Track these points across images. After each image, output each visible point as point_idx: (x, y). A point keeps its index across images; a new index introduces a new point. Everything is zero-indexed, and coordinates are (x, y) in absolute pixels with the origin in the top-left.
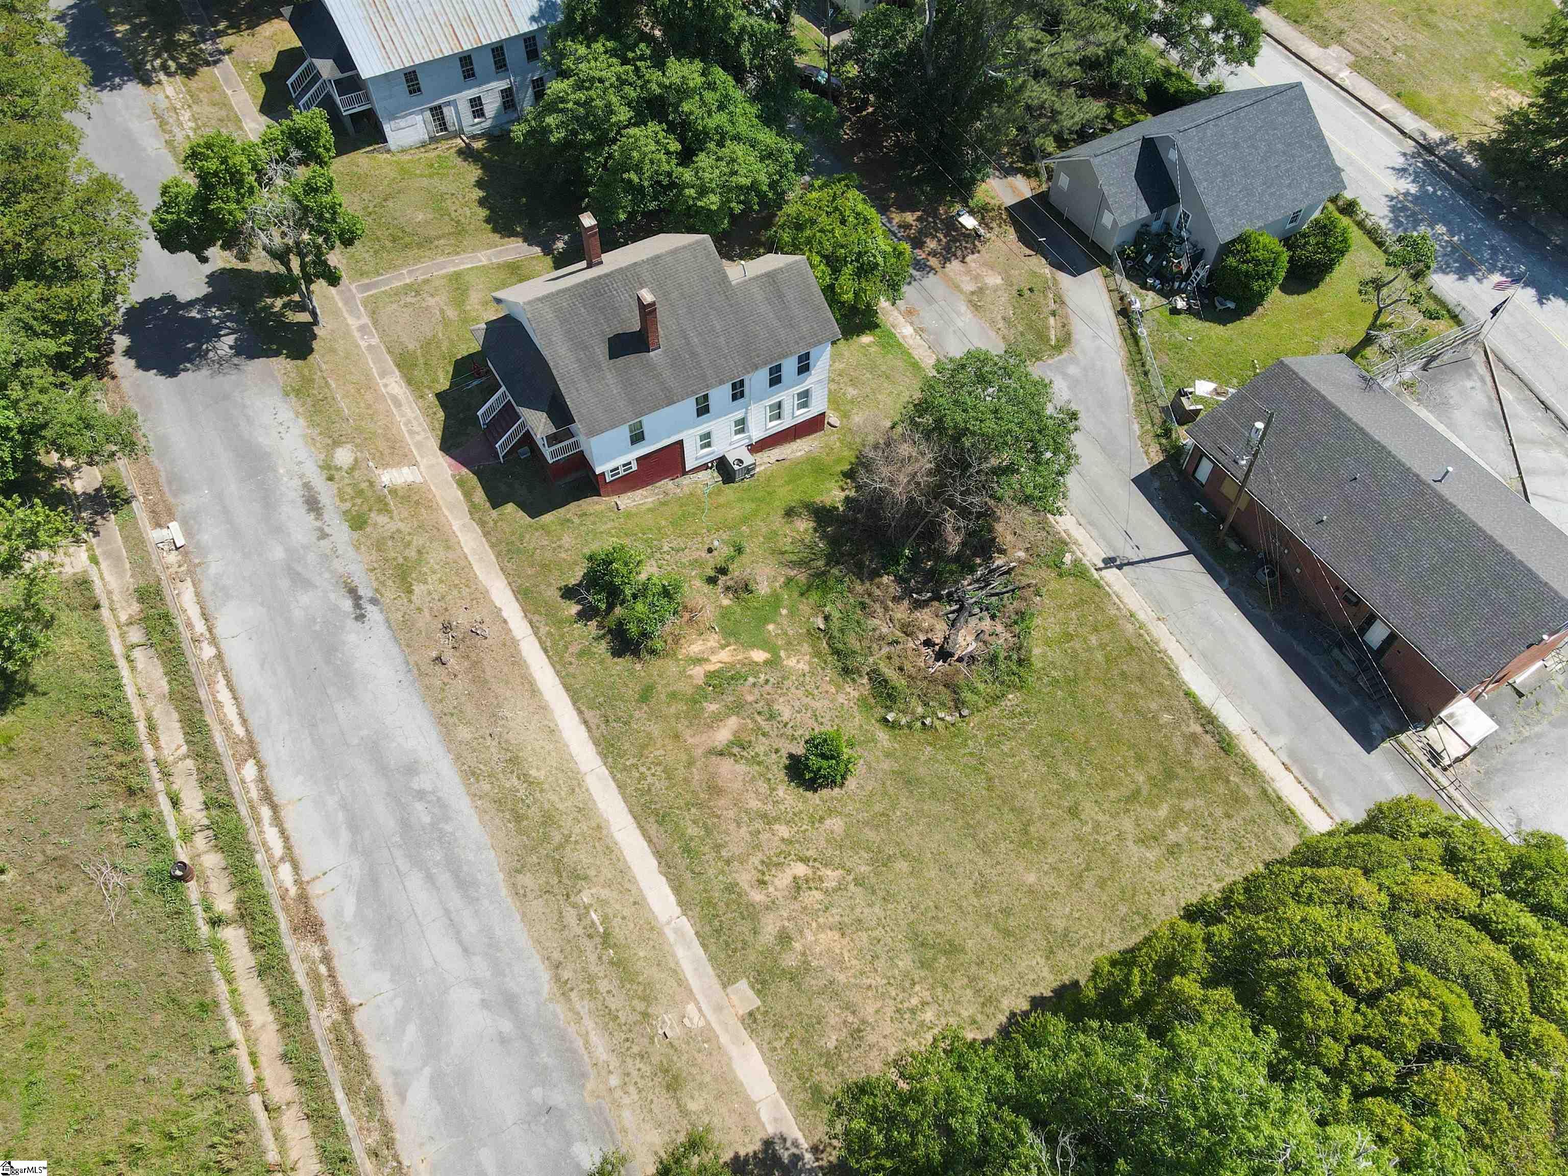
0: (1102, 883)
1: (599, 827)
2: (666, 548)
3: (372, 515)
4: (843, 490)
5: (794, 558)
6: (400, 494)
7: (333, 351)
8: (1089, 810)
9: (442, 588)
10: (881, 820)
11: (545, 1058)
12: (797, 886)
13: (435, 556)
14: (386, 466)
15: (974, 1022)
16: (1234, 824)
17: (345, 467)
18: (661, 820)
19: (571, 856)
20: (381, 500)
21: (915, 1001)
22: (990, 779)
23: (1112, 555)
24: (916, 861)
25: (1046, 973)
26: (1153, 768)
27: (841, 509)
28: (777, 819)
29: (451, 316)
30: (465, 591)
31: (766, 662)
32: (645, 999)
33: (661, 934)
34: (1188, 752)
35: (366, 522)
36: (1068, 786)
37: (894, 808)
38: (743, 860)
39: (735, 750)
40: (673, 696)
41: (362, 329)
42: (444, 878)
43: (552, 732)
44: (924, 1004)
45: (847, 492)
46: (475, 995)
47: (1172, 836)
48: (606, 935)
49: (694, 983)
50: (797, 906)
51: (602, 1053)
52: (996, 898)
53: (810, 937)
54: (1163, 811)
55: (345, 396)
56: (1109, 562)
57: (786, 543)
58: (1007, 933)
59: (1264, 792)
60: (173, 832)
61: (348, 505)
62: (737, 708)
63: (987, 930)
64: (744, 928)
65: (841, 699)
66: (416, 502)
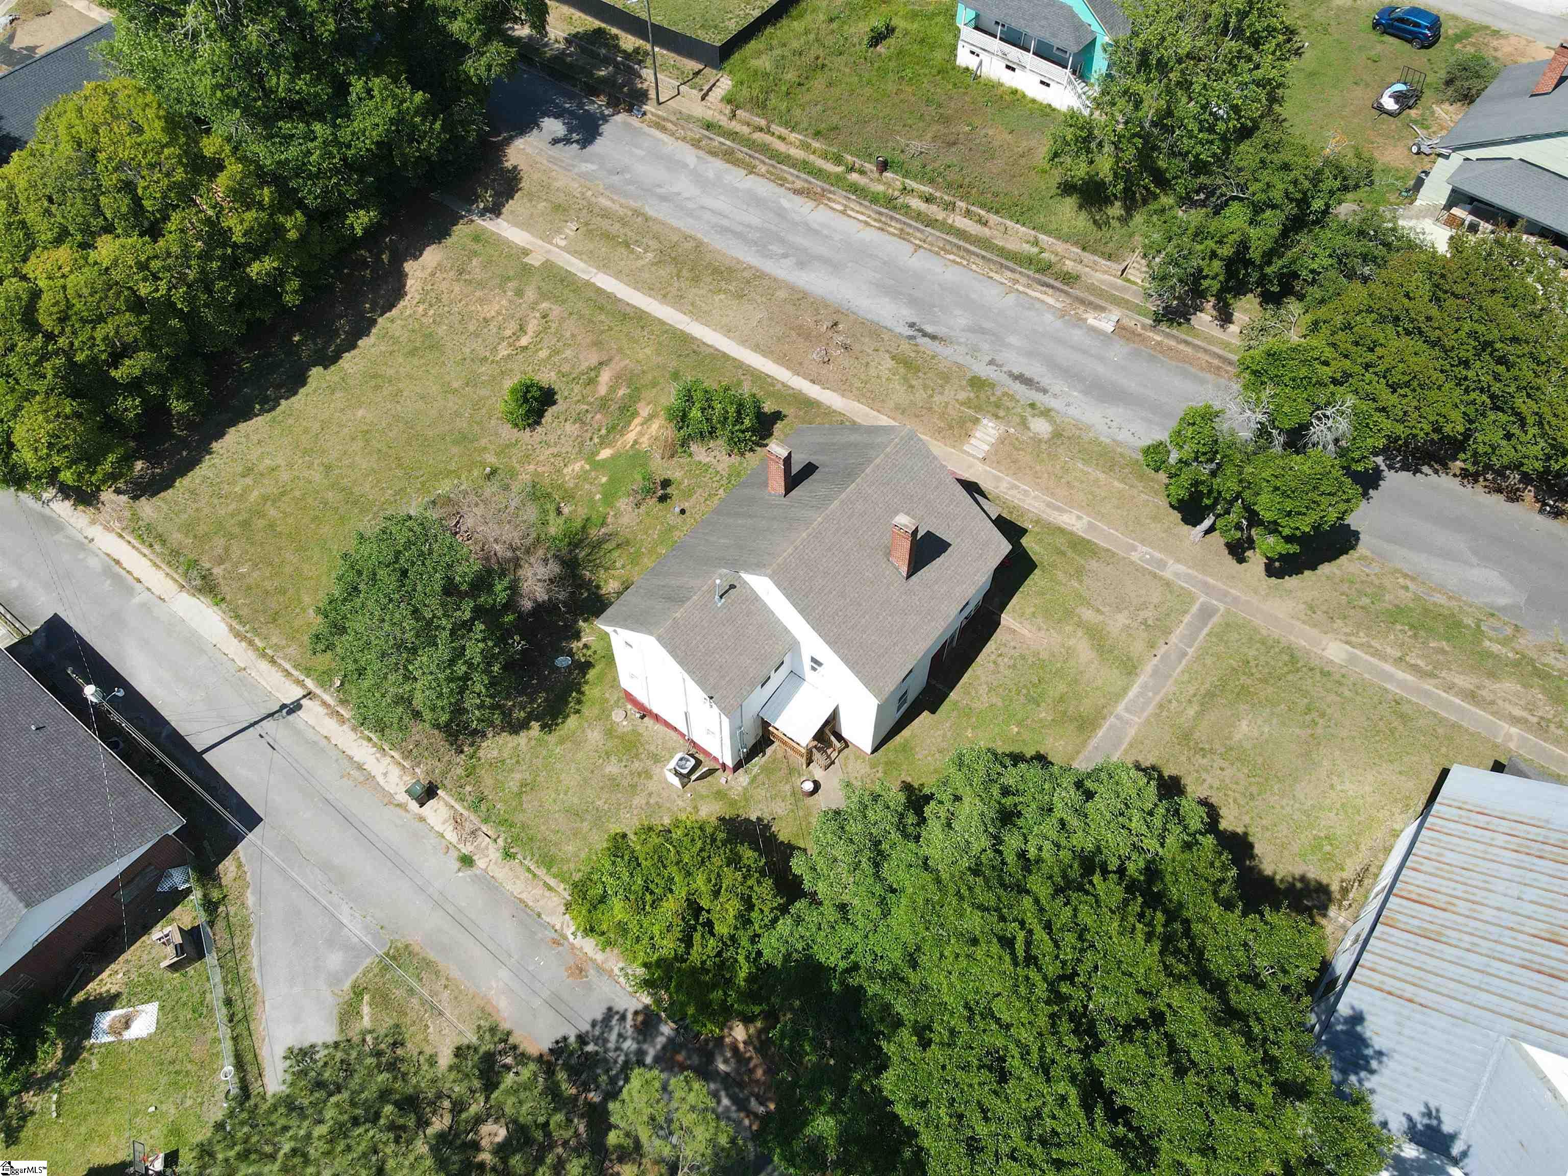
0: (306, 430)
1: (664, 296)
2: (721, 491)
3: (972, 395)
4: (586, 646)
5: (608, 546)
6: (969, 424)
7: (1155, 518)
8: (317, 476)
9: (873, 372)
10: (476, 406)
11: (632, 188)
12: (522, 329)
13: (899, 393)
14: (1002, 441)
15: (392, 321)
16: (194, 506)
17: (1030, 419)
18: (625, 317)
19: (671, 269)
20: (978, 409)
21: (431, 312)
22: (400, 466)
23: (291, 718)
24: (448, 390)
25: (346, 366)
26: (260, 523)
27: (581, 623)
28: (550, 356)
29: (1084, 610)
30: (858, 384)
31: (598, 453)
32: (591, 231)
33: (598, 268)
34: (227, 549)
35: (972, 386)
36: (335, 486)
37: (471, 416)
38: (562, 320)
39: (593, 374)
40: (654, 384)
41: (1162, 565)
42: (739, 229)
43: (728, 331)
44: (425, 315)
45: (580, 644)
46: (686, 194)
47: (249, 481)
48: (627, 245)
49: (567, 256)
50: (518, 315)
51: (602, 201)
52: (385, 392)
53: (504, 302)
54: (253, 497)
55: (1096, 481)
56: (295, 707)
57: (620, 559)
58: (375, 376)
59: (164, 542)
60: (911, 183)
61: (998, 393)
62: (604, 404)
63: (391, 372)
64: (545, 287)
65: (531, 468)
66: (951, 427)
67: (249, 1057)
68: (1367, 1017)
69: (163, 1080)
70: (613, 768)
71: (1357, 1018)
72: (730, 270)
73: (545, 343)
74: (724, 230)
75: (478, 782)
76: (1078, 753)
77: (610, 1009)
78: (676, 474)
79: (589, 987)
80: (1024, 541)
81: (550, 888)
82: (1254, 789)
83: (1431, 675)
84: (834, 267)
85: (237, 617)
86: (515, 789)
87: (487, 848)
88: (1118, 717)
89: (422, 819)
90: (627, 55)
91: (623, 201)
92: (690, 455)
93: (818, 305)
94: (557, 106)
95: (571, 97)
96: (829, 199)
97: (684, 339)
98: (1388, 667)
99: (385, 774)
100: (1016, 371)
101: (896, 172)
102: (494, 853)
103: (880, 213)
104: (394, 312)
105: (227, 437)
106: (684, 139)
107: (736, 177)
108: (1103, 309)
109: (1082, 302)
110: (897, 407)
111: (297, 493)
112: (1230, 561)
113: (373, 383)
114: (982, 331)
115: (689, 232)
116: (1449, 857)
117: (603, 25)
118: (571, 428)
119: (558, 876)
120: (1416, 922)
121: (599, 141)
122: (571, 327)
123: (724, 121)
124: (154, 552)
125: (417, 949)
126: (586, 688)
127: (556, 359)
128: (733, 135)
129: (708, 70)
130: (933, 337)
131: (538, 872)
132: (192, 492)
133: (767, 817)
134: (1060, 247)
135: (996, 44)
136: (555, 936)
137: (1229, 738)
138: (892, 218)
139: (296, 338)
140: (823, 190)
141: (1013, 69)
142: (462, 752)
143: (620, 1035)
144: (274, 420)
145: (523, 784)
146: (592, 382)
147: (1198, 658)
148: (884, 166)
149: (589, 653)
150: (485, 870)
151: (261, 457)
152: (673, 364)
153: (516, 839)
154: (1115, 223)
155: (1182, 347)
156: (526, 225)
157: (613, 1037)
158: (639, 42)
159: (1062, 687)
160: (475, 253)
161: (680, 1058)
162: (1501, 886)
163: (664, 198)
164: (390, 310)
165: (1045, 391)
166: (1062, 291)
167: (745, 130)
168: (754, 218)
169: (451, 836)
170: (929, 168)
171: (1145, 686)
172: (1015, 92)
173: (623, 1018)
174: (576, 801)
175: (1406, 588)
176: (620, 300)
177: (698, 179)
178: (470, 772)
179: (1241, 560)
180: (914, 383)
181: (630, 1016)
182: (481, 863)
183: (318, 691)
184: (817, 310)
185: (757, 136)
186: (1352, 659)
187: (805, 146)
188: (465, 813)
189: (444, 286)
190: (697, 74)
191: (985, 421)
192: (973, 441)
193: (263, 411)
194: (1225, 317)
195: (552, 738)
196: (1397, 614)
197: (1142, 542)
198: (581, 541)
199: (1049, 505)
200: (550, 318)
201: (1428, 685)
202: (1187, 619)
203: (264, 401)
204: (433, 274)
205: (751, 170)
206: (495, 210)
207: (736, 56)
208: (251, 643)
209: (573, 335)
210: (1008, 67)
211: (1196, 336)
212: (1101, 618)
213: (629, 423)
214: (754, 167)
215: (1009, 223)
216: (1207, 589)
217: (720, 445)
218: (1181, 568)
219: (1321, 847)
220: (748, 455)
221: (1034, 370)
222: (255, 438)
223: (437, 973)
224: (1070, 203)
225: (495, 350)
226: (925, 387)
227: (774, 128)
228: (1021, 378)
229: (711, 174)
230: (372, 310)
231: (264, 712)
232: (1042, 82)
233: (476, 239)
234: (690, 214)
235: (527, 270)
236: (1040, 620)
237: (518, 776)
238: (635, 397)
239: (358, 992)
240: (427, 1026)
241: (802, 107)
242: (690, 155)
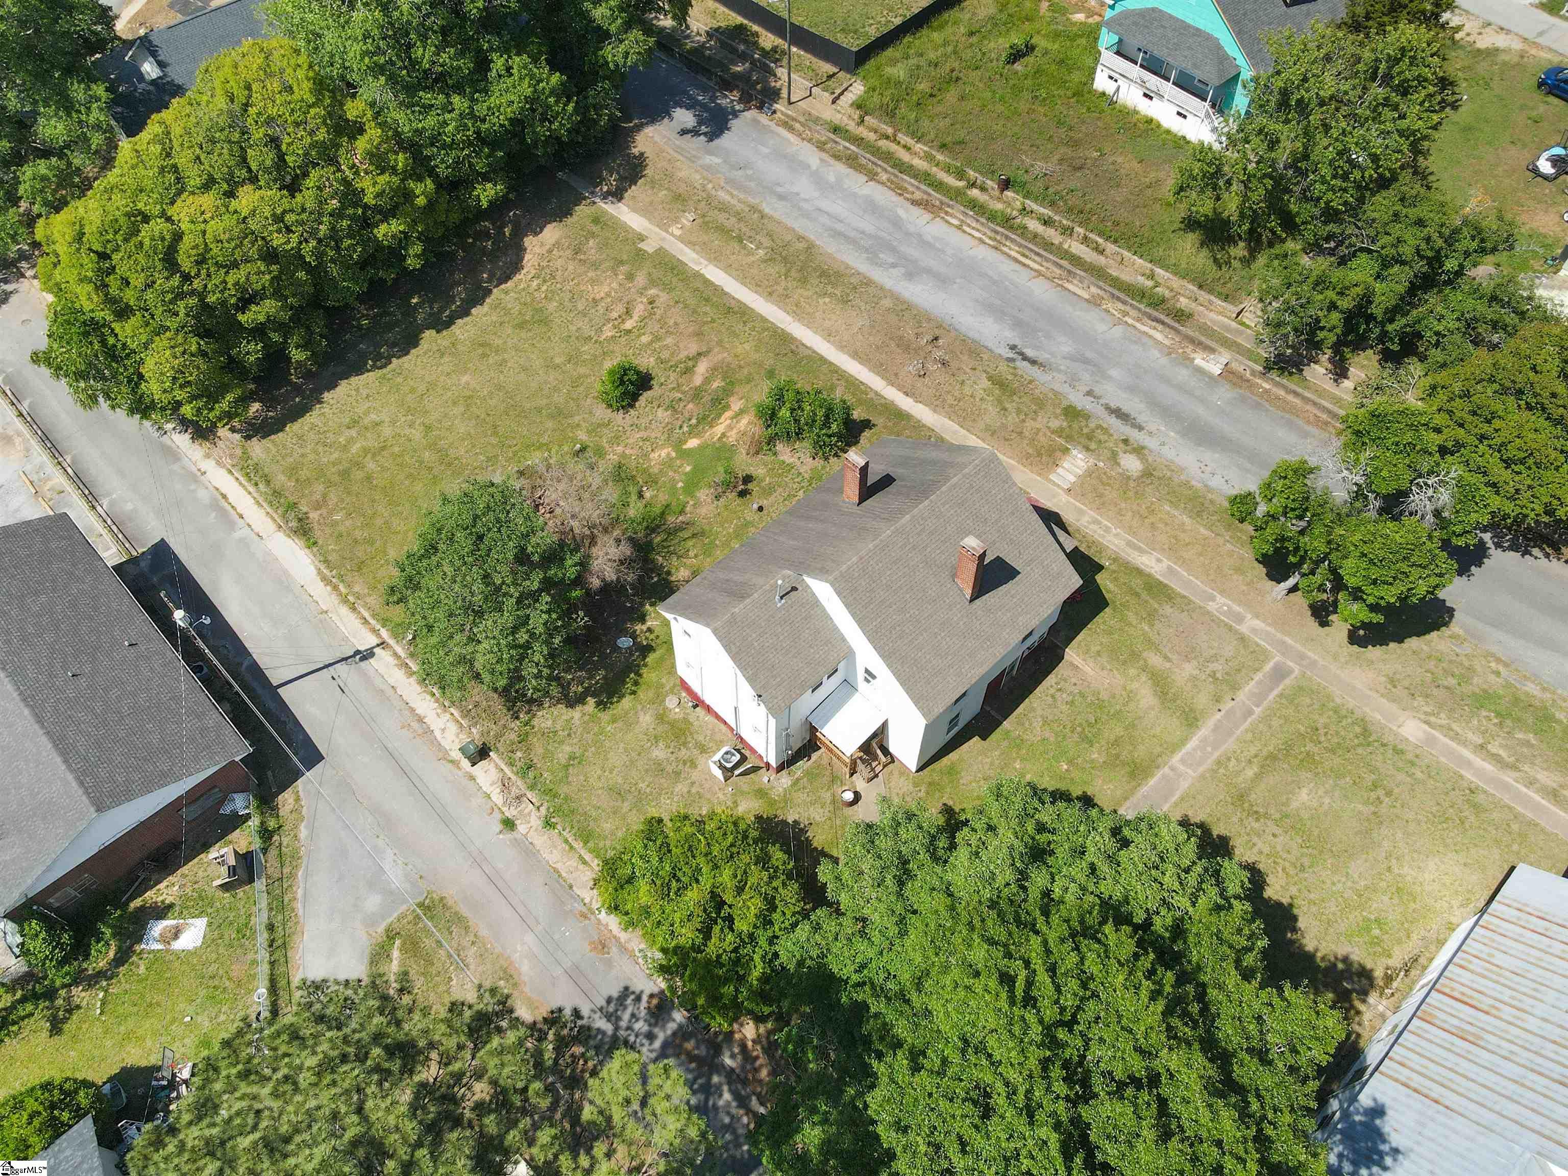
0: (413, 390)
1: (770, 294)
2: (801, 493)
3: (1065, 424)
4: (650, 630)
5: (685, 534)
6: (1058, 454)
7: (1238, 570)
8: (416, 434)
9: (967, 390)
10: (576, 383)
11: (752, 184)
12: (628, 312)
13: (991, 414)
14: (1089, 473)
15: (507, 293)
16: (300, 451)
17: (1121, 454)
18: (729, 311)
19: (779, 268)
20: (1069, 438)
21: (544, 288)
22: (495, 433)
23: (363, 664)
24: (550, 365)
25: (458, 332)
26: (358, 475)
27: (648, 607)
28: (652, 342)
29: (1152, 655)
30: (950, 400)
31: (686, 442)
32: (706, 223)
33: (710, 260)
34: (324, 496)
35: (1066, 415)
36: (432, 446)
37: (569, 392)
38: (668, 308)
40: (748, 380)
41: (1240, 619)
42: (852, 234)
43: (828, 335)
44: (538, 289)
45: (644, 628)
46: (804, 196)
47: (353, 432)
48: (740, 241)
49: (682, 246)
50: (625, 300)
51: (722, 194)
52: (491, 361)
53: (614, 285)
54: (355, 448)
55: (1182, 525)
56: (366, 655)
57: (693, 548)
58: (483, 344)
59: (268, 482)
60: (1031, 204)
61: (1092, 425)
62: (697, 394)
63: (499, 342)
64: (656, 274)
65: (619, 449)
66: (1039, 455)
67: (282, 983)
68: (1390, 1112)
69: (203, 993)
70: (659, 753)
71: (1378, 1111)
72: (838, 274)
73: (649, 329)
74: (837, 234)
75: (529, 749)
76: (1126, 799)
77: (626, 988)
78: (759, 471)
79: (609, 964)
80: (1099, 578)
81: (585, 863)
82: (1306, 861)
83: (1514, 767)
84: (942, 281)
85: (326, 561)
86: (563, 761)
87: (529, 814)
88: (1172, 769)
89: (472, 778)
90: (765, 53)
91: (742, 196)
92: (775, 454)
93: (921, 317)
94: (690, 97)
95: (704, 89)
96: (947, 213)
97: (784, 339)
98: (1467, 753)
99: (443, 730)
100: (1113, 405)
101: (1017, 192)
102: (535, 821)
103: (997, 232)
104: (510, 284)
105: (338, 389)
106: (810, 141)
107: (857, 183)
108: (1212, 350)
109: (1192, 341)
110: (987, 428)
111: (396, 449)
112: (1312, 623)
113: (480, 351)
114: (1086, 361)
115: (801, 232)
116: (1499, 958)
117: (745, 22)
118: (662, 414)
119: (596, 852)
120: (1455, 1022)
121: (727, 135)
122: (675, 316)
123: (852, 126)
124: (258, 491)
125: (450, 903)
126: (644, 671)
127: (656, 345)
128: (858, 141)
129: (842, 74)
130: (1033, 362)
131: (575, 845)
132: (300, 438)
133: (804, 822)
134: (1176, 283)
135: (1135, 71)
136: (584, 910)
137: (1286, 804)
138: (1007, 237)
139: (414, 301)
140: (942, 203)
141: (1151, 98)
142: (517, 718)
143: (633, 1015)
144: (383, 377)
145: (572, 757)
146: (688, 371)
147: (1266, 719)
148: (1006, 185)
149: (652, 637)
150: (525, 836)
151: (367, 412)
152: (769, 363)
153: (558, 810)
154: (1236, 264)
155: (1290, 398)
156: (646, 211)
157: (626, 1016)
158: (778, 41)
159: (1119, 731)
160: (593, 235)
161: (689, 1045)
162: (1550, 997)
163: (781, 197)
164: (506, 281)
165: (1140, 428)
166: (1172, 328)
167: (872, 136)
168: (868, 225)
169: (497, 798)
170: (1051, 190)
171: (1204, 740)
172: (1150, 121)
173: (638, 999)
174: (620, 781)
175: (1498, 674)
176: (726, 294)
177: (818, 180)
178: (523, 739)
179: (1324, 624)
180: (1008, 406)
181: (645, 998)
182: (522, 828)
183: (391, 642)
184: (919, 322)
185: (883, 143)
186: (1431, 740)
187: (929, 158)
188: (513, 777)
189: (559, 263)
190: (830, 77)
191: (1075, 452)
192: (1060, 470)
193: (374, 367)
194: (1340, 372)
195: (605, 716)
196: (1483, 699)
197: (1222, 592)
198: (658, 526)
199: (1129, 544)
200: (657, 304)
201: (1508, 777)
202: (1258, 676)
203: (378, 357)
204: (550, 251)
205: (872, 176)
206: (617, 195)
207: (871, 64)
208: (335, 588)
209: (676, 324)
210: (1146, 95)
211: (1307, 388)
212: (1168, 665)
213: (719, 416)
214: (876, 174)
215: (1126, 254)
216: (1285, 649)
217: (804, 447)
218: (1258, 624)
219: (1368, 930)
220: (833, 460)
221: (1132, 405)
222: (364, 393)
223: (467, 928)
224: (1192, 239)
225: (600, 330)
226: (1019, 411)
227: (900, 136)
228: (1118, 413)
229: (832, 178)
230: (489, 281)
231: (339, 655)
232: (1179, 114)
233: (596, 220)
234: (806, 215)
235: (640, 254)
236: (1104, 660)
237: (568, 749)
238: (727, 391)
239: (391, 935)
240: (450, 978)
241: (931, 119)
242: (812, 157)
